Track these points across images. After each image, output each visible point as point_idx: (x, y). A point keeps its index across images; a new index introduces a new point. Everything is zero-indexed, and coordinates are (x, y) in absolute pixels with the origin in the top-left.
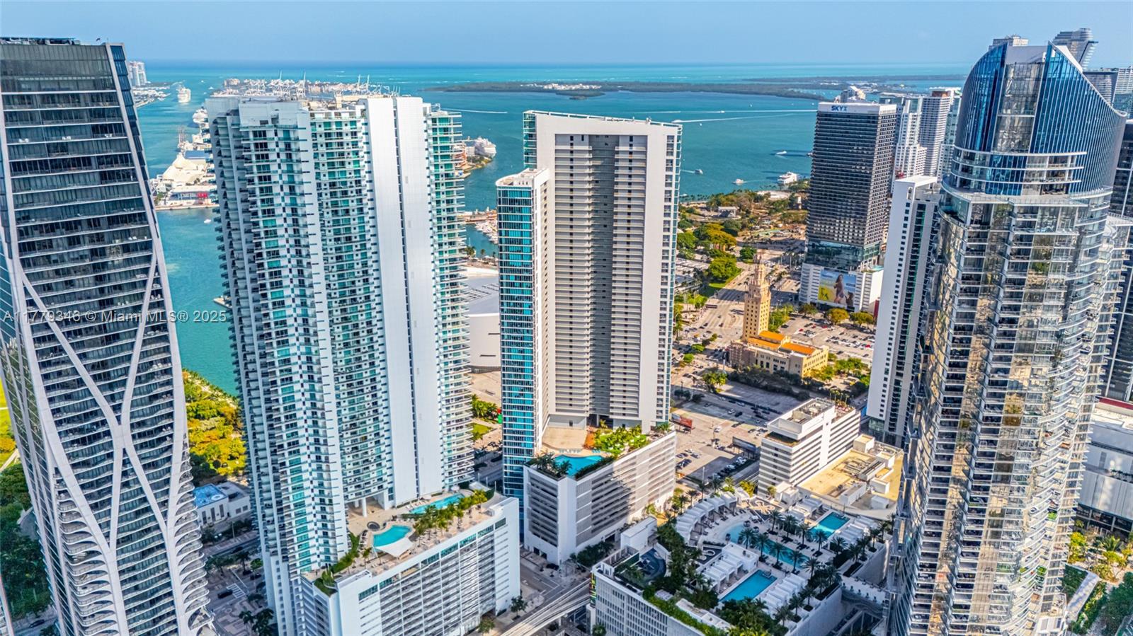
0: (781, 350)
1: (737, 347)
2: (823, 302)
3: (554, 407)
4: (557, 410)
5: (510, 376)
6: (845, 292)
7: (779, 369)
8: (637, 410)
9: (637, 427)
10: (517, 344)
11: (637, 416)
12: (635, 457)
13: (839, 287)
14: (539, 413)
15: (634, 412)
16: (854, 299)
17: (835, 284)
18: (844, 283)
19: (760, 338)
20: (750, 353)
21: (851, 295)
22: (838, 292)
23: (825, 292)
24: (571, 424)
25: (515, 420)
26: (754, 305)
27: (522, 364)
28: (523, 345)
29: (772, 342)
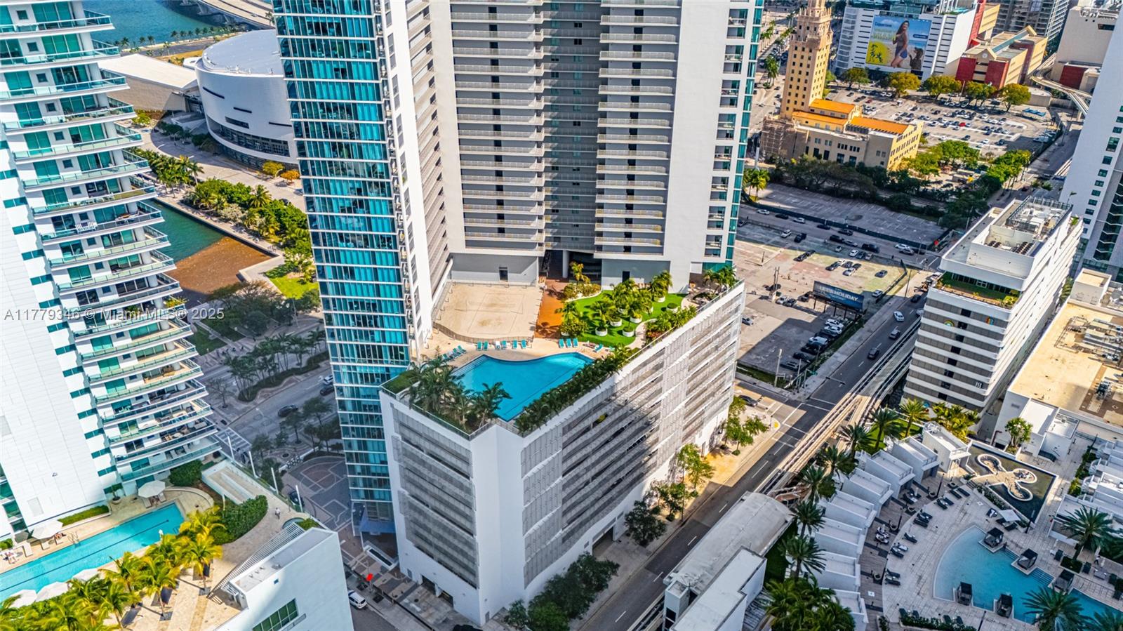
0: (850, 128)
1: (776, 126)
2: (873, 67)
3: (462, 237)
4: (469, 244)
5: (318, 149)
6: (910, 48)
7: (846, 159)
8: (661, 237)
9: (659, 277)
10: (329, 49)
11: (660, 251)
12: (661, 352)
13: (901, 41)
14: (419, 253)
15: (654, 243)
16: (923, 58)
17: (894, 36)
18: (909, 34)
19: (812, 111)
20: (797, 136)
21: (919, 52)
22: (898, 49)
23: (877, 51)
24: (503, 275)
25: (351, 273)
26: (806, 54)
27: (350, 111)
28: (344, 49)
29: (832, 116)
